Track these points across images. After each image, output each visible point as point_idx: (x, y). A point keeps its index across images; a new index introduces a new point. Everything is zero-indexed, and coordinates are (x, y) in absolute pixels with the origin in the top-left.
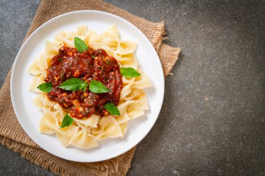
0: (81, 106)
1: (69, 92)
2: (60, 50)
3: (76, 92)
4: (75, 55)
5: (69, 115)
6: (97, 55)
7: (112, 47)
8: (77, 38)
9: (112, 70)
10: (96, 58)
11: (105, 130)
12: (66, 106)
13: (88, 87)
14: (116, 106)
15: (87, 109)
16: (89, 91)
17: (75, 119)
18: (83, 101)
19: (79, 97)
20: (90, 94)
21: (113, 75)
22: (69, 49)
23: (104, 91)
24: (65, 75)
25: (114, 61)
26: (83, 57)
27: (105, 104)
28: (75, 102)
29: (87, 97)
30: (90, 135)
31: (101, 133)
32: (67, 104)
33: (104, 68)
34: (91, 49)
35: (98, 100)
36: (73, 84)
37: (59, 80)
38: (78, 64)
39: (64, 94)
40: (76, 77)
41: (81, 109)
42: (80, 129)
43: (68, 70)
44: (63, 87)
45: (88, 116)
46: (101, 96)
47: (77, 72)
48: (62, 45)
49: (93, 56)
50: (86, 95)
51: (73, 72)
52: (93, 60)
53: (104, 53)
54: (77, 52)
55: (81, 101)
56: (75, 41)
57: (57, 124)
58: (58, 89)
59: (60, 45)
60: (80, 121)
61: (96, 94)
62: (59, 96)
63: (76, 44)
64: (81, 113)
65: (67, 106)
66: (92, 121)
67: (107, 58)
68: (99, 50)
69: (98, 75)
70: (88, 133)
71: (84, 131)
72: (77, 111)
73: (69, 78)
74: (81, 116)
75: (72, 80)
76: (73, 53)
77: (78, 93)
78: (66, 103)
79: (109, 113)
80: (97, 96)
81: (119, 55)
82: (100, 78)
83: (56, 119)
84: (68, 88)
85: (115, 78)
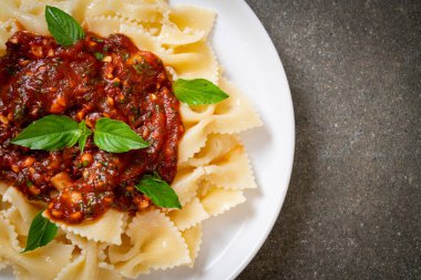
0: (76, 189)
1: (41, 155)
2: (9, 44)
3: (60, 153)
4: (51, 53)
5: (44, 214)
6: (110, 52)
7: (147, 26)
8: (53, 9)
9: (152, 89)
10: (108, 59)
11: (143, 249)
12: (36, 191)
13: (91, 137)
14: (170, 183)
15: (91, 196)
16: (93, 149)
17: (62, 226)
18: (81, 176)
19: (70, 166)
20: (99, 156)
21: (155, 102)
22: (31, 37)
23: (133, 145)
24: (27, 109)
25: (156, 65)
26: (71, 59)
27: (138, 179)
28: (59, 180)
29: (90, 164)
30: (103, 265)
31: (134, 258)
32: (38, 187)
33: (131, 83)
34: (93, 36)
35: (120, 171)
36: (49, 133)
37: (12, 123)
38: (61, 77)
39: (28, 161)
40: (58, 114)
41: (75, 198)
42: (77, 251)
43: (33, 96)
44: (23, 143)
45: (95, 213)
46: (128, 158)
47: (59, 100)
48: (14, 30)
49: (98, 56)
50: (86, 158)
51: (47, 100)
52: (100, 64)
53: (126, 45)
54: (55, 47)
55: (75, 177)
56: (47, 14)
57: (15, 242)
58: (11, 147)
59: (9, 29)
61: (114, 154)
62: (15, 168)
63: (49, 24)
64: (78, 209)
65: (39, 193)
66: (108, 228)
67: (136, 58)
68: (112, 37)
69: (116, 105)
70: (98, 260)
71: (88, 255)
72: (65, 204)
73: (39, 116)
74: (76, 215)
75: (48, 122)
76: (45, 51)
77: (66, 156)
78: (34, 183)
79: (151, 204)
80: (116, 160)
81: (166, 47)
82: (120, 112)
83: (12, 227)
84: (38, 144)
85: (162, 107)
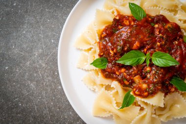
0: (145, 83)
1: (130, 67)
2: (115, 19)
3: (137, 67)
4: (132, 23)
5: (131, 93)
6: (157, 23)
9: (175, 39)
10: (156, 26)
11: (170, 110)
12: (127, 83)
13: (151, 60)
14: (184, 80)
15: (151, 86)
16: (151, 65)
17: (138, 99)
18: (146, 77)
19: (142, 72)
20: (154, 68)
21: (177, 45)
22: (124, 17)
23: (171, 64)
24: (123, 48)
25: (177, 28)
26: (141, 26)
27: (170, 79)
28: (137, 79)
29: (150, 73)
30: (154, 116)
31: (166, 114)
32: (128, 81)
33: (167, 36)
34: (150, 17)
35: (164, 75)
36: (132, 58)
37: (115, 54)
38: (138, 34)
39: (123, 70)
40: (135, 50)
41: (144, 86)
42: (142, 109)
43: (125, 42)
44: (121, 62)
45: (152, 94)
46: (167, 70)
47: (137, 44)
48: (116, 14)
49: (152, 24)
50: (148, 69)
51: (131, 44)
52: (153, 28)
53: (163, 20)
54: (134, 20)
55: (144, 77)
56: (130, 6)
57: (115, 105)
58: (115, 64)
59: (113, 13)
60: (145, 100)
61: (162, 68)
62: (117, 73)
63: (132, 11)
64: (146, 91)
66: (158, 100)
67: (169, 25)
68: (157, 16)
69: (161, 46)
70: (152, 114)
71: (147, 111)
72: (140, 90)
73: (128, 51)
74: (146, 94)
75: (132, 53)
76: (130, 22)
77: (140, 68)
79: (176, 90)
80: (162, 70)
82: (163, 49)
83: (114, 98)
84: (128, 63)
85: (181, 47)
